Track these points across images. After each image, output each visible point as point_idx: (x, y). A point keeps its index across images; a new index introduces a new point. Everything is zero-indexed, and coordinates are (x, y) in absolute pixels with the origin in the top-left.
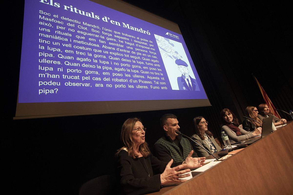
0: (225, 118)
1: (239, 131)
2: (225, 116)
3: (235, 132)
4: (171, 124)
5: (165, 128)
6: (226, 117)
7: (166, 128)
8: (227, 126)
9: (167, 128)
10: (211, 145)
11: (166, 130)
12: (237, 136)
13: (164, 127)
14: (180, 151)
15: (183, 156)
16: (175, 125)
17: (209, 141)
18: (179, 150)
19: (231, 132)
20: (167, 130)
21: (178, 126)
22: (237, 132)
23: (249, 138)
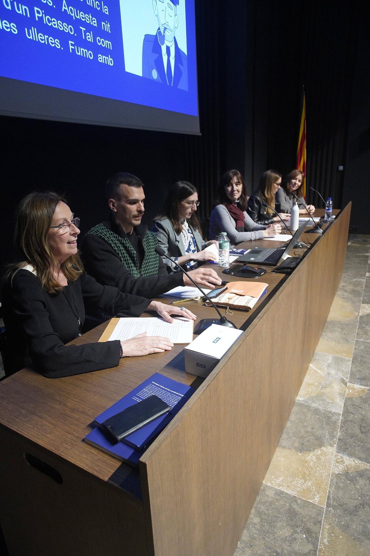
0: (227, 189)
1: (242, 221)
2: (228, 186)
3: (236, 220)
4: (126, 197)
5: (111, 203)
6: (230, 189)
7: (113, 206)
8: (226, 206)
9: (116, 205)
10: (192, 241)
11: (113, 208)
12: (236, 229)
13: (111, 201)
14: (135, 259)
15: (140, 267)
16: (135, 202)
17: (189, 232)
18: (135, 255)
19: (229, 219)
20: (116, 210)
21: (140, 205)
22: (238, 221)
23: (255, 240)
